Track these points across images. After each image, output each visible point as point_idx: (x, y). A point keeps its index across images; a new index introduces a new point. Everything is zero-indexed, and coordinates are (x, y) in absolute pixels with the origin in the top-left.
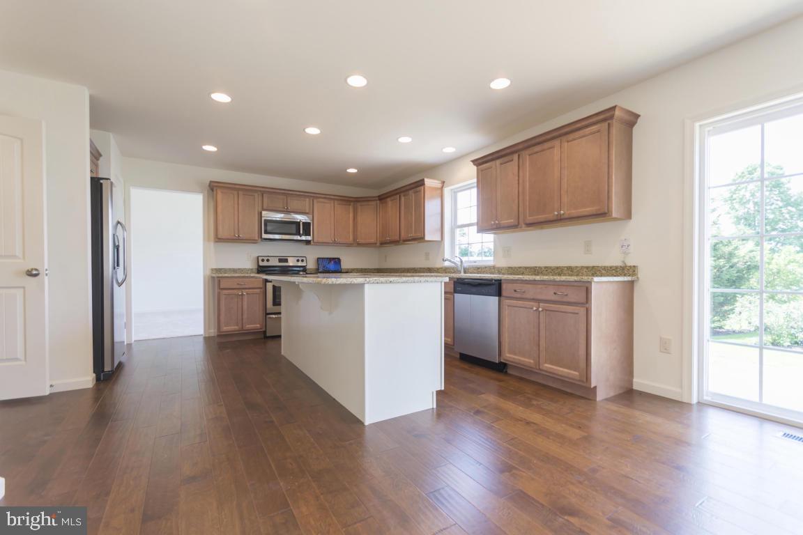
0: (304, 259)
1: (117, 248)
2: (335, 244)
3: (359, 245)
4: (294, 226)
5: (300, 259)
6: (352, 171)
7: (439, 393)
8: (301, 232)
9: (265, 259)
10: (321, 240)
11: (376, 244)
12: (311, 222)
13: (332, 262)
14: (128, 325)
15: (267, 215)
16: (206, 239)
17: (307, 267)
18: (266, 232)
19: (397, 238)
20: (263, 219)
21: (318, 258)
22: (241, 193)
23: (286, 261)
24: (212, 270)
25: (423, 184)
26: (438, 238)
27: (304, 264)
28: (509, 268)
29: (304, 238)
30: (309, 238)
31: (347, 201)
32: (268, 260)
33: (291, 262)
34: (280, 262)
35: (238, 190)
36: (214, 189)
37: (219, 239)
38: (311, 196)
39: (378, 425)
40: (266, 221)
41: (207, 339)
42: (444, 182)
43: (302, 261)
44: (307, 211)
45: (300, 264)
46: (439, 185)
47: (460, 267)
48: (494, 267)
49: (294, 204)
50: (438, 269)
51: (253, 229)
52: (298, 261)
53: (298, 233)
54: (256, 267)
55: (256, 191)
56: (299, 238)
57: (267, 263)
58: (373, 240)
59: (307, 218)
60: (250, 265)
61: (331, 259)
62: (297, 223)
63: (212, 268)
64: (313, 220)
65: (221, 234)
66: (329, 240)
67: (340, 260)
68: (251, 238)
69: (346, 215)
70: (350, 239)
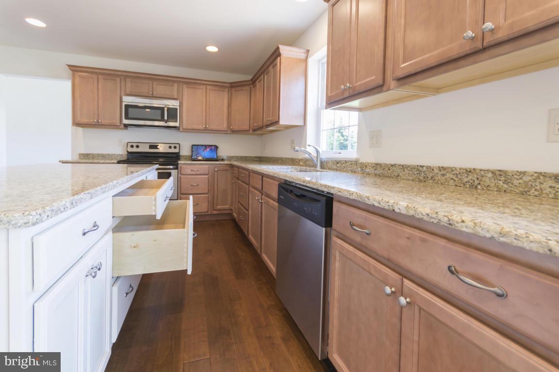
0: (178, 146)
2: (206, 130)
3: (234, 132)
4: (159, 112)
5: (173, 146)
6: (213, 49)
8: (166, 118)
9: (135, 145)
10: (189, 127)
11: (248, 131)
12: (178, 108)
13: (208, 149)
15: (129, 100)
17: (181, 154)
18: (127, 118)
19: (260, 124)
20: (124, 104)
21: (192, 145)
22: (100, 77)
23: (155, 147)
24: (80, 155)
25: (279, 55)
26: (301, 123)
27: (176, 151)
28: (377, 164)
29: (171, 124)
30: (177, 124)
31: (220, 86)
32: (137, 147)
33: (162, 149)
34: (150, 148)
35: (98, 75)
38: (180, 82)
40: (127, 106)
42: (308, 51)
43: (175, 147)
44: (175, 97)
45: (173, 150)
46: (303, 56)
47: (315, 160)
48: (356, 162)
49: (160, 89)
50: (300, 160)
51: (115, 114)
52: (170, 147)
53: (162, 119)
54: (126, 153)
55: (118, 76)
56: (162, 123)
57: (137, 149)
58: (246, 127)
59: (173, 104)
60: (120, 151)
61: (206, 146)
62: (162, 109)
63: (80, 153)
64: (181, 105)
65: (79, 119)
66: (201, 127)
67: (216, 147)
68: (112, 124)
69: (220, 100)
70: (224, 126)
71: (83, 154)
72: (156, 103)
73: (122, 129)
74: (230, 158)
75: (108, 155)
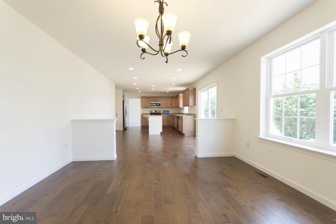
1: (126, 111)
3: (172, 108)
7: (161, 132)
10: (163, 107)
14: (128, 124)
15: (152, 102)
16: (141, 108)
18: (151, 106)
21: (163, 111)
23: (156, 112)
24: (142, 114)
27: (160, 112)
30: (160, 107)
31: (169, 97)
35: (146, 98)
36: (142, 98)
37: (143, 108)
38: (161, 97)
39: (151, 135)
41: (141, 127)
45: (159, 112)
49: (157, 99)
51: (149, 105)
53: (158, 106)
55: (149, 97)
56: (158, 107)
58: (175, 107)
59: (160, 102)
60: (149, 112)
61: (166, 111)
62: (158, 104)
64: (161, 103)
65: (143, 107)
66: (165, 107)
67: (168, 111)
68: (148, 107)
69: (169, 101)
70: (170, 106)
72: (157, 102)
74: (172, 114)
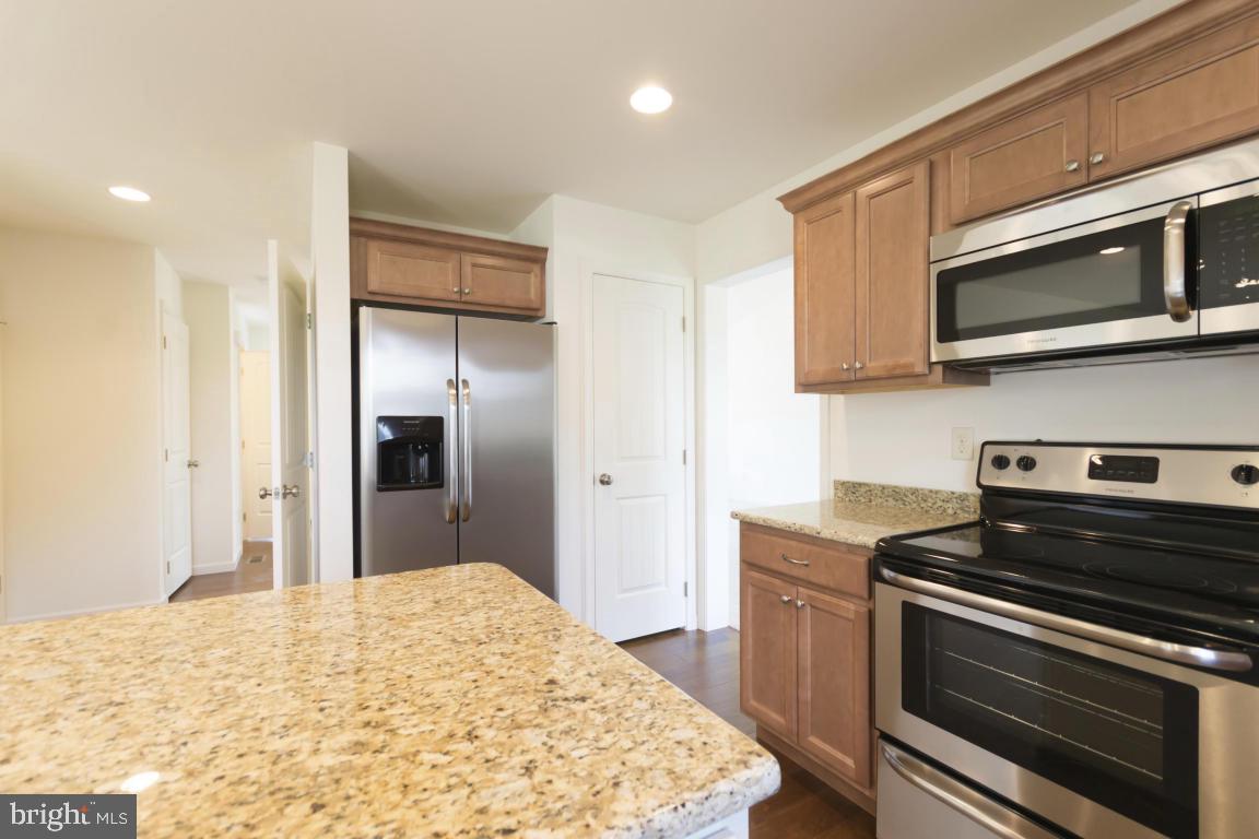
8: (1176, 285)
9: (1016, 455)
18: (951, 330)
20: (934, 271)
24: (836, 485)
32: (1029, 464)
40: (948, 280)
54: (978, 491)
55: (920, 156)
57: (1021, 473)
62: (1145, 236)
63: (838, 478)
65: (807, 369)
68: (898, 372)
71: (843, 483)
73: (936, 386)
75: (914, 491)
